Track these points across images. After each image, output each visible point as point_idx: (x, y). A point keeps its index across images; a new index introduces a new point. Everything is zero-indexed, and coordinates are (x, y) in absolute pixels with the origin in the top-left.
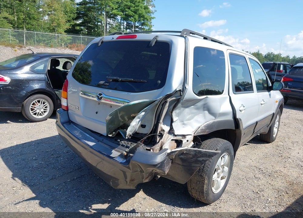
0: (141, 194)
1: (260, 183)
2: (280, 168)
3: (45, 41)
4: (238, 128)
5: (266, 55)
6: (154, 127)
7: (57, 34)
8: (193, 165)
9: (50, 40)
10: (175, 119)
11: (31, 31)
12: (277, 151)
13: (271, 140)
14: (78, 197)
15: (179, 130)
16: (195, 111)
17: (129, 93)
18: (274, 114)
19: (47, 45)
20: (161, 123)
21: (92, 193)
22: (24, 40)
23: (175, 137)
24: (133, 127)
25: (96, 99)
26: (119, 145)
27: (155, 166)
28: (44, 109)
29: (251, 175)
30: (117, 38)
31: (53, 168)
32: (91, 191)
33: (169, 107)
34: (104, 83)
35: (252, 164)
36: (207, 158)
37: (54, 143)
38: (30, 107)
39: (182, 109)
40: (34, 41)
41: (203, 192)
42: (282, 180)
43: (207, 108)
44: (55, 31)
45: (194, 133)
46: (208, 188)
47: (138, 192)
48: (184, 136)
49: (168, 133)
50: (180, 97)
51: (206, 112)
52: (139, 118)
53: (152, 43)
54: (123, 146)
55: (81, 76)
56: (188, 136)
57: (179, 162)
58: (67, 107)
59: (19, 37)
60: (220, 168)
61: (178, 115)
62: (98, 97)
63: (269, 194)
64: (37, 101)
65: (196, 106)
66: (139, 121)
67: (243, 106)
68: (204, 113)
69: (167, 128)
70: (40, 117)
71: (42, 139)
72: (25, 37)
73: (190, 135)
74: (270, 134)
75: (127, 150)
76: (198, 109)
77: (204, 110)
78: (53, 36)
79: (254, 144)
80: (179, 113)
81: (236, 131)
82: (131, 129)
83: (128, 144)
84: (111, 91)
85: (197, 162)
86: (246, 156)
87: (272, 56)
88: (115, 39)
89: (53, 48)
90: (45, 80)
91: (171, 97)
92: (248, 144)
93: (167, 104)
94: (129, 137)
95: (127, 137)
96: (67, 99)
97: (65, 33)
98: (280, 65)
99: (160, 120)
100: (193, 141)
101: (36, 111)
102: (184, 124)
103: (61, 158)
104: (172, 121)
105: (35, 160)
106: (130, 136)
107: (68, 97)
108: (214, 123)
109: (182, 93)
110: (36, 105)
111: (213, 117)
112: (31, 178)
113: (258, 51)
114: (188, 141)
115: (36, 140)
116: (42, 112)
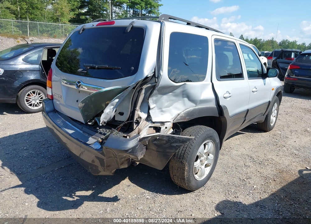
0: (126, 182)
1: (248, 171)
2: (272, 156)
3: (48, 31)
4: (222, 116)
5: (280, 42)
6: (131, 115)
7: (61, 23)
8: (168, 150)
9: (54, 30)
10: (151, 107)
11: (34, 21)
12: (273, 140)
13: (268, 128)
14: (63, 184)
15: (156, 117)
16: (173, 98)
17: (105, 80)
18: (270, 102)
19: (51, 35)
20: (137, 111)
21: (77, 181)
22: (27, 31)
23: (154, 124)
24: (107, 114)
25: (75, 87)
26: (97, 132)
27: (127, 151)
28: (40, 100)
29: (242, 163)
30: (97, 25)
31: (43, 157)
32: (77, 179)
33: (145, 94)
34: (82, 71)
35: (245, 152)
36: (181, 144)
37: (47, 134)
38: (25, 98)
39: (159, 96)
40: (37, 32)
41: (184, 179)
42: (272, 168)
43: (187, 95)
44: (58, 21)
45: (173, 120)
46: (189, 175)
47: (124, 179)
48: (163, 123)
49: (145, 120)
50: (155, 84)
51: (186, 99)
52: (112, 105)
53: (128, 29)
54: (101, 133)
55: (69, 64)
56: (167, 123)
57: (154, 148)
58: (52, 96)
59: (22, 27)
60: (204, 155)
61: (155, 102)
62: (77, 85)
63: (256, 182)
64: (32, 92)
65: (175, 93)
66: (114, 108)
67: (229, 92)
68: (184, 101)
69: (144, 116)
70: (36, 108)
71: (35, 130)
72: (28, 28)
73: (169, 122)
74: (267, 123)
75: (103, 137)
76: (176, 96)
77: (183, 97)
78: (57, 26)
79: (251, 134)
80: (156, 100)
81: (220, 118)
82: (105, 116)
83: (106, 131)
84: (88, 78)
85: (171, 147)
86: (240, 145)
87: (287, 43)
88: (95, 26)
89: (57, 38)
90: (39, 71)
91: (147, 84)
92: (244, 134)
93: (143, 91)
94: (103, 124)
95: (101, 124)
96: (51, 88)
97: (69, 23)
98: (291, 52)
99: (136, 107)
100: (172, 128)
101: (31, 102)
102: (162, 111)
103: (52, 148)
104: (149, 109)
105: (26, 149)
106: (105, 123)
107: (53, 86)
108: (194, 110)
109: (157, 79)
110: (31, 96)
111: (193, 105)
112: (19, 167)
113: (272, 38)
114: (166, 128)
115: (30, 130)
116: (38, 103)
